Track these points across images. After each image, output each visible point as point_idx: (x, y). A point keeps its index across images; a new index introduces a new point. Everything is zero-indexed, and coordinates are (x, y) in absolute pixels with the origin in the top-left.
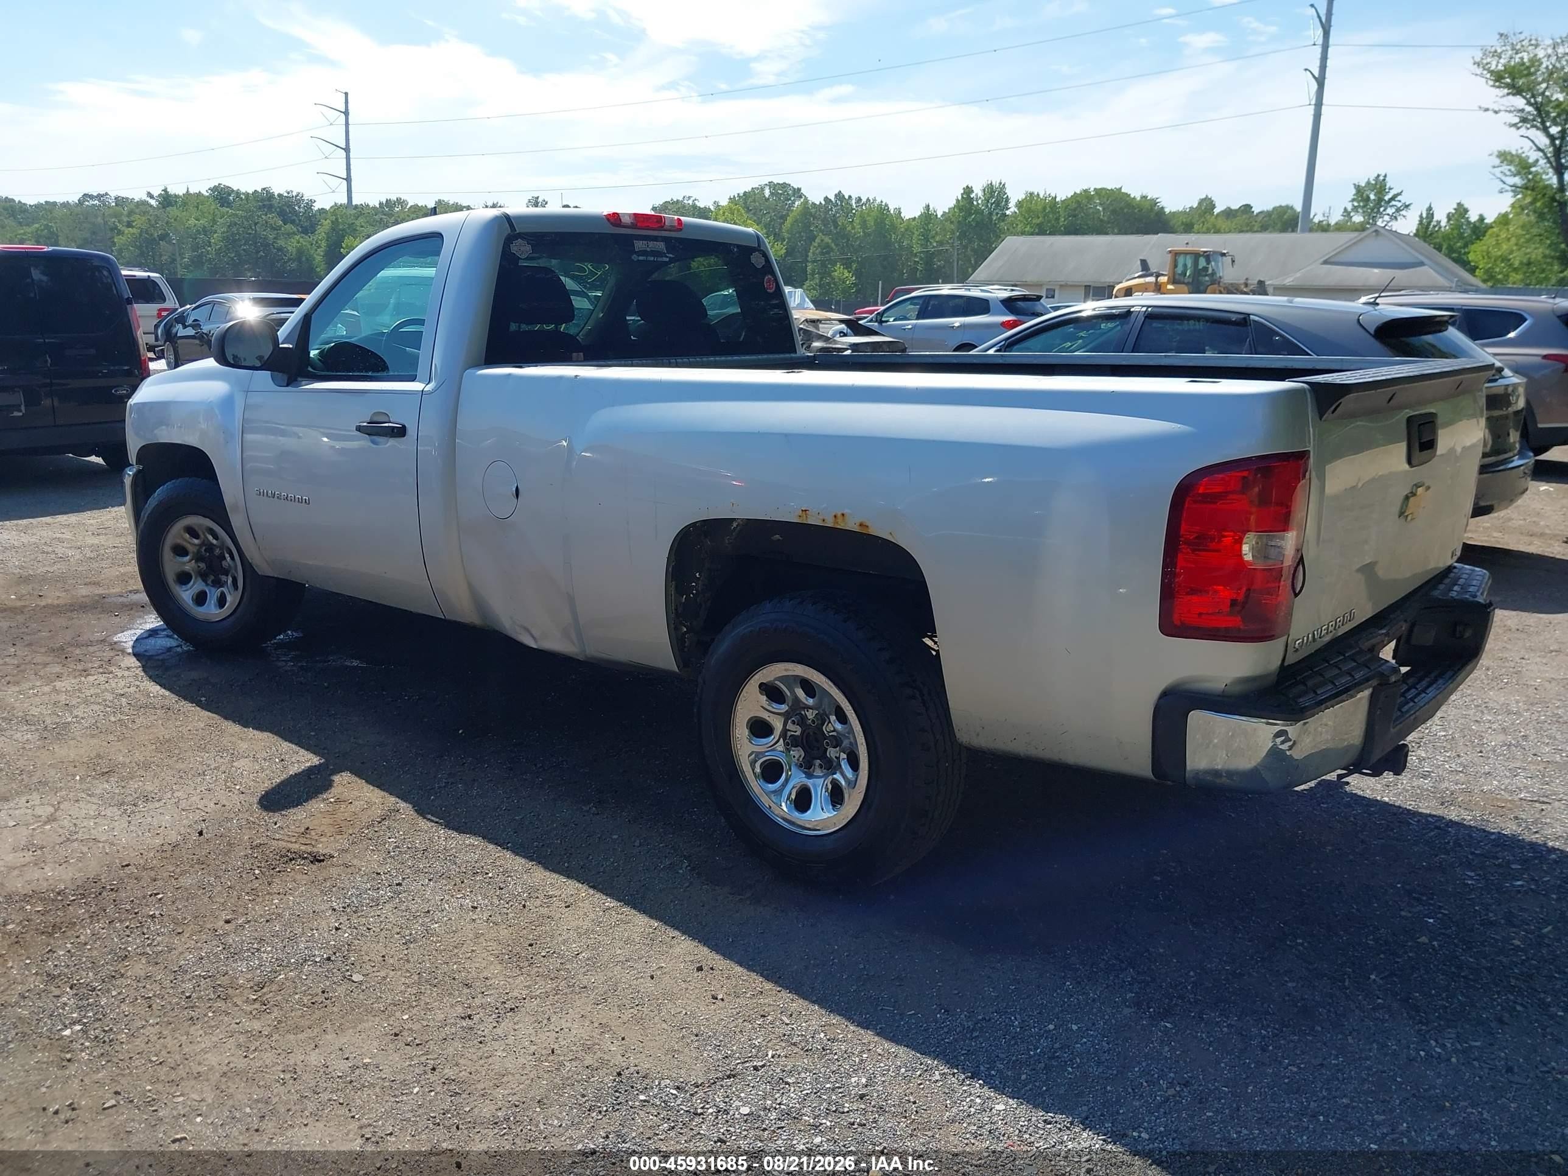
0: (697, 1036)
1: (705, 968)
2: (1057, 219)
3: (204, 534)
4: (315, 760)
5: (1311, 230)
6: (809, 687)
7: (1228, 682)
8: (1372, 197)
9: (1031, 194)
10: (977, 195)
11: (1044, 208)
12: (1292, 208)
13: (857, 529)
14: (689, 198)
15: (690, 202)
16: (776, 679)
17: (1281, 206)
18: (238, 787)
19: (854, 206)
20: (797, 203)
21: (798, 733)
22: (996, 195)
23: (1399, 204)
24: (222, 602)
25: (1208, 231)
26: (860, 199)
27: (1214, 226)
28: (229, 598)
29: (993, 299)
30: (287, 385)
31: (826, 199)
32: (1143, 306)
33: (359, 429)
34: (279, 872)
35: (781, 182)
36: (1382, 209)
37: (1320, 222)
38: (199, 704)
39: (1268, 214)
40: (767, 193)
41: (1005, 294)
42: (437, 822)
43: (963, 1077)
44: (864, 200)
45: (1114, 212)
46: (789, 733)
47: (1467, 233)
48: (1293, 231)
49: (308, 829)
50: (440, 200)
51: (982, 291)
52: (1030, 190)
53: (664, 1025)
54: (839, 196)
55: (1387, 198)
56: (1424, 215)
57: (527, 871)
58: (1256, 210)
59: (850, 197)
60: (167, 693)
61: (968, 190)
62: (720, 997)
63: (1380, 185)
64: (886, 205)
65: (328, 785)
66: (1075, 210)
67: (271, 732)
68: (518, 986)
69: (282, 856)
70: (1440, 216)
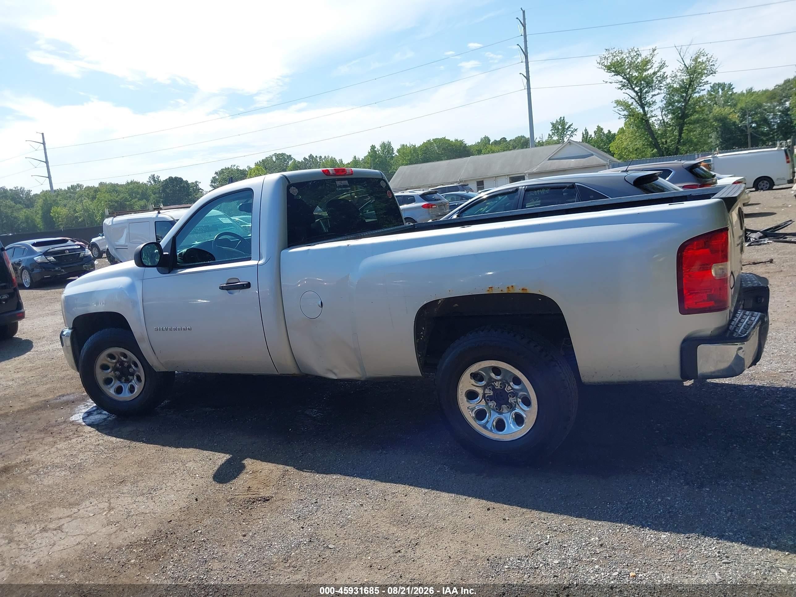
0: (509, 537)
1: (491, 509)
2: (418, 156)
3: (118, 356)
4: (228, 456)
5: (536, 146)
6: (496, 370)
7: (712, 330)
8: (560, 127)
9: (403, 145)
10: (378, 149)
11: (411, 152)
12: (524, 137)
13: (521, 291)
14: (234, 165)
15: (235, 168)
16: (480, 370)
17: (519, 137)
18: (197, 476)
19: (319, 161)
20: (290, 162)
21: (492, 394)
22: (387, 147)
23: (572, 130)
24: (132, 390)
25: (489, 153)
26: (321, 157)
27: (491, 149)
28: (136, 387)
29: (416, 195)
30: (169, 273)
31: (305, 158)
32: (523, 186)
33: (222, 288)
34: (251, 509)
35: (281, 153)
36: (565, 133)
37: (539, 141)
38: (144, 442)
39: (514, 141)
40: (274, 159)
41: (421, 192)
42: (311, 472)
43: (639, 528)
44: (323, 157)
45: (443, 149)
46: (486, 395)
47: (605, 139)
48: (526, 148)
49: (249, 487)
50: (101, 183)
51: (410, 192)
52: (402, 144)
53: (491, 536)
54: (311, 156)
55: (566, 127)
56: (584, 133)
57: (374, 484)
58: (508, 139)
59: (316, 157)
60: (122, 440)
61: (373, 147)
62: (507, 518)
63: (562, 122)
64: (334, 159)
65: (242, 467)
66: (425, 150)
67: (192, 448)
68: (411, 534)
69: (248, 502)
70: (591, 133)
